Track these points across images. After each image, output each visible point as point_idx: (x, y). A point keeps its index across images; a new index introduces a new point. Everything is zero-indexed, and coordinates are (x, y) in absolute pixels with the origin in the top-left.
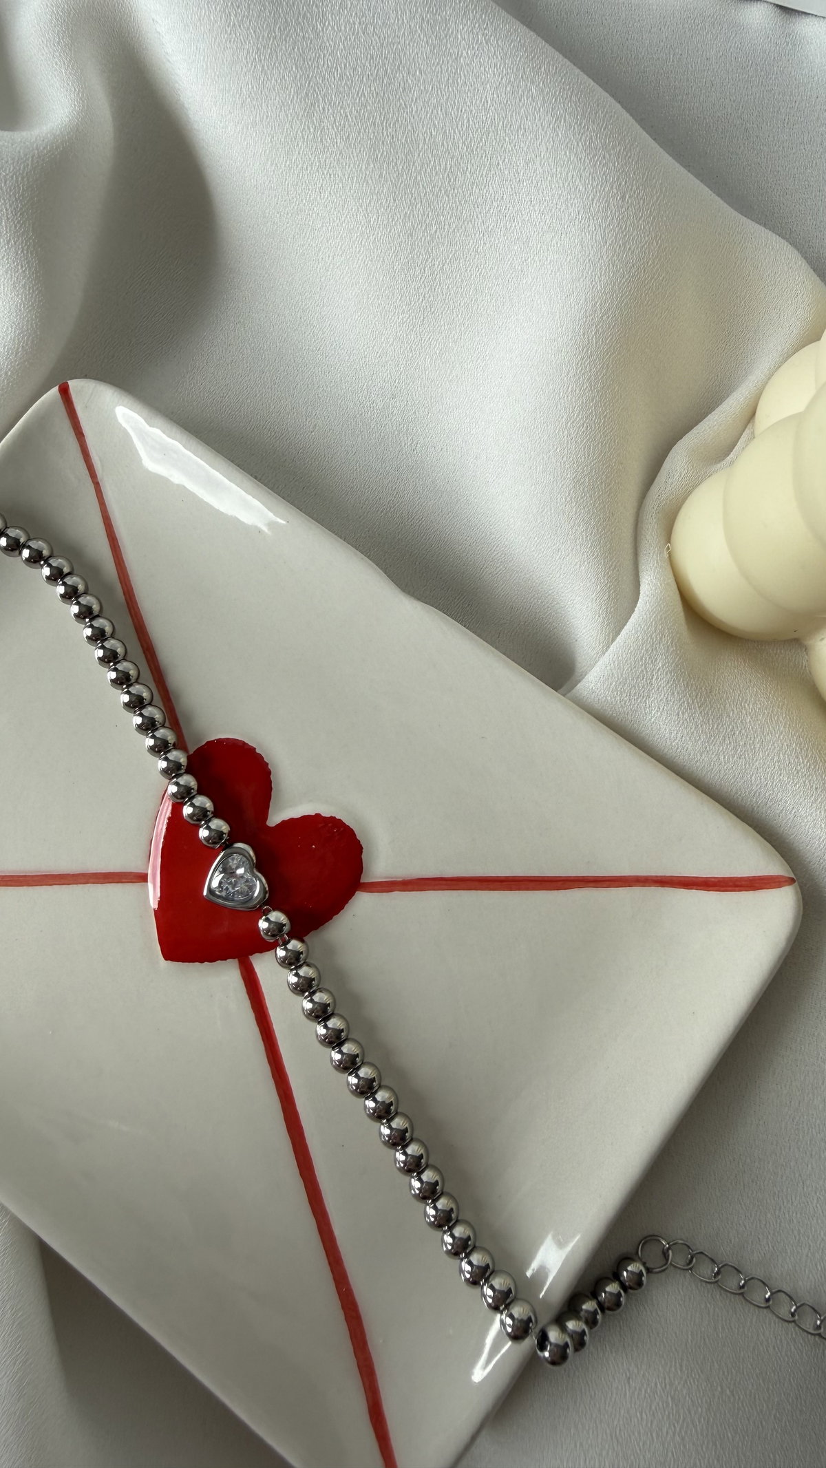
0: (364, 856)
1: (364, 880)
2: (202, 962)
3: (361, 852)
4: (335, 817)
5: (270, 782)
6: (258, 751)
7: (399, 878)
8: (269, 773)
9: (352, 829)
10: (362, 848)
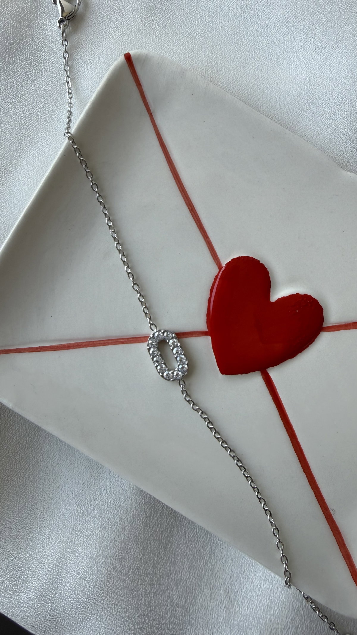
0: (324, 314)
1: (325, 325)
2: (242, 373)
3: (323, 311)
4: (307, 294)
5: (269, 278)
6: (261, 262)
7: (343, 323)
8: (268, 273)
9: (317, 300)
10: (323, 310)
